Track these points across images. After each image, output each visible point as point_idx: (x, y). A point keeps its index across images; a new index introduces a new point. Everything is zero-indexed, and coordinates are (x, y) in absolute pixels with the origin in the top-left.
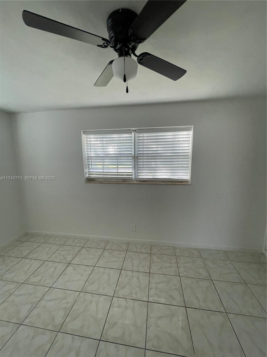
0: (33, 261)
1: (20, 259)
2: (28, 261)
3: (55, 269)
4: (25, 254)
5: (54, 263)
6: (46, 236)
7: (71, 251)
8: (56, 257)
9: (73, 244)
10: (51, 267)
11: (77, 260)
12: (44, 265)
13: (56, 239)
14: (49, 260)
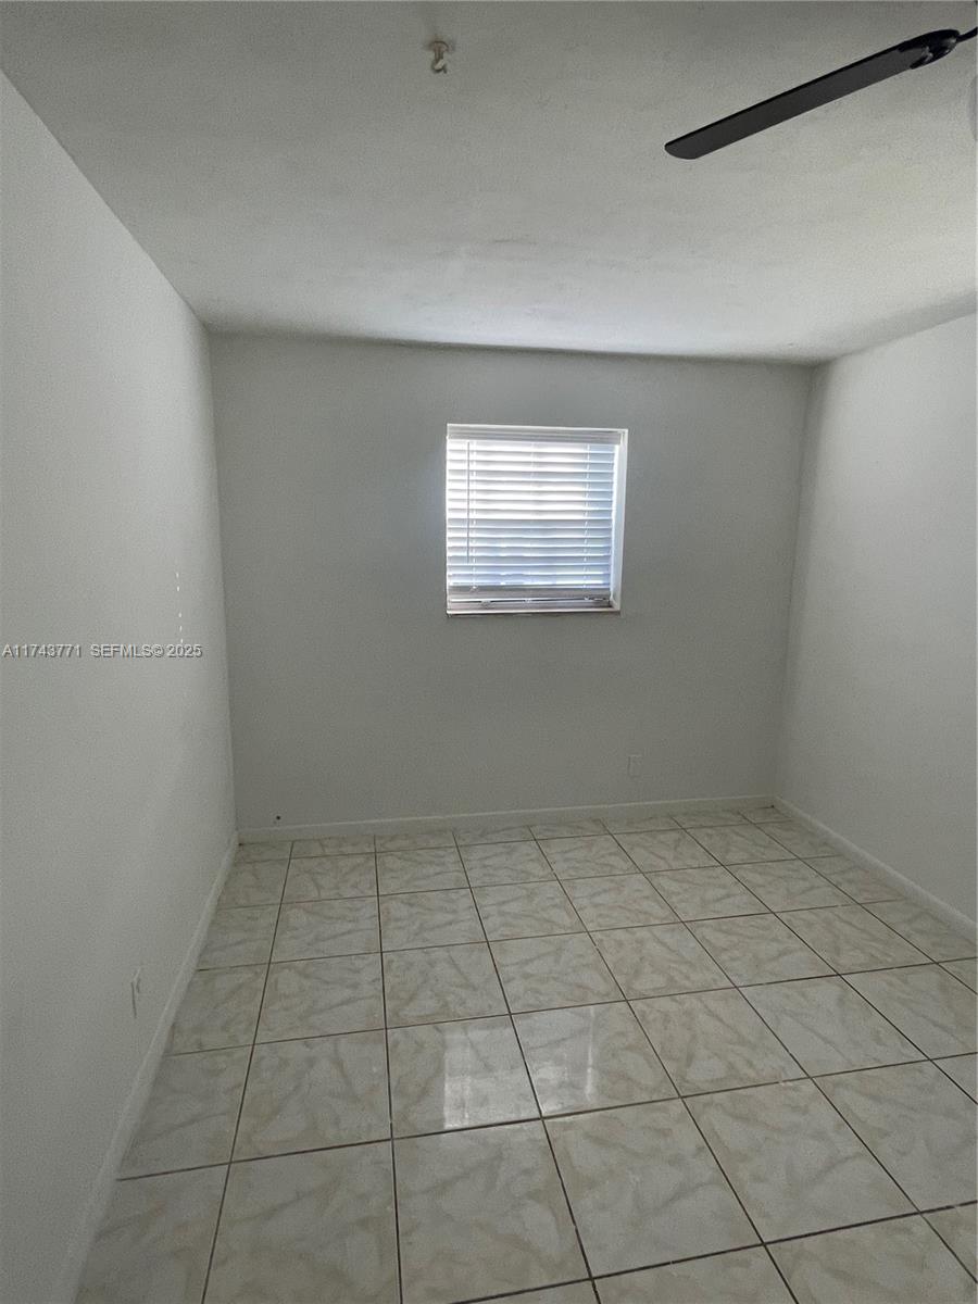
0: (739, 889)
1: (714, 863)
2: (729, 879)
3: (782, 954)
4: (734, 857)
5: (790, 937)
6: (825, 844)
7: (873, 944)
8: (810, 925)
9: (903, 928)
10: (775, 940)
11: (871, 984)
12: (758, 921)
13: (851, 875)
14: (784, 917)
